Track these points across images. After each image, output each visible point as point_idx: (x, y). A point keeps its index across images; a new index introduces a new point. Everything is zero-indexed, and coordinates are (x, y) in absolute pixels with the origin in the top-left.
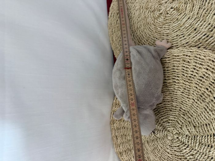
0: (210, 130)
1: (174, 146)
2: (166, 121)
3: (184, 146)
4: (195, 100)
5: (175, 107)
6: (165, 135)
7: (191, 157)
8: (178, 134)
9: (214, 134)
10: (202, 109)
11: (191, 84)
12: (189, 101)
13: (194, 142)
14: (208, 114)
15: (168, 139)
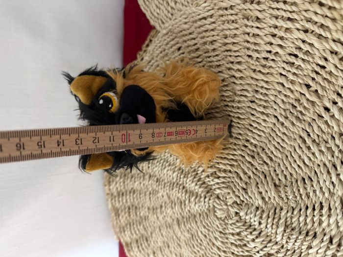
0: (311, 194)
1: (230, 233)
2: (212, 174)
3: (251, 233)
4: (279, 118)
6: (212, 206)
8: (238, 204)
9: (321, 203)
10: (295, 139)
11: (268, 76)
12: (265, 121)
13: (273, 224)
14: (307, 153)
15: (216, 216)
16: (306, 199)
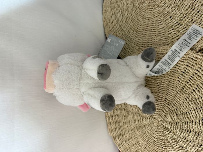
0: (189, 118)
1: (159, 132)
3: (167, 131)
4: (178, 92)
5: (161, 97)
6: (152, 122)
7: (173, 141)
8: (163, 121)
9: (192, 121)
10: (183, 99)
12: (173, 92)
13: (176, 128)
14: (188, 104)
15: (154, 125)
16: (187, 119)
